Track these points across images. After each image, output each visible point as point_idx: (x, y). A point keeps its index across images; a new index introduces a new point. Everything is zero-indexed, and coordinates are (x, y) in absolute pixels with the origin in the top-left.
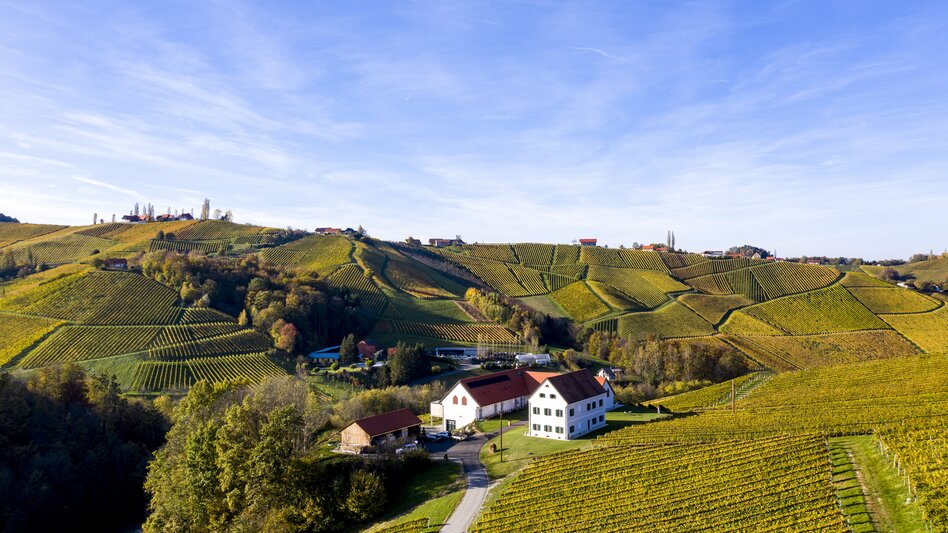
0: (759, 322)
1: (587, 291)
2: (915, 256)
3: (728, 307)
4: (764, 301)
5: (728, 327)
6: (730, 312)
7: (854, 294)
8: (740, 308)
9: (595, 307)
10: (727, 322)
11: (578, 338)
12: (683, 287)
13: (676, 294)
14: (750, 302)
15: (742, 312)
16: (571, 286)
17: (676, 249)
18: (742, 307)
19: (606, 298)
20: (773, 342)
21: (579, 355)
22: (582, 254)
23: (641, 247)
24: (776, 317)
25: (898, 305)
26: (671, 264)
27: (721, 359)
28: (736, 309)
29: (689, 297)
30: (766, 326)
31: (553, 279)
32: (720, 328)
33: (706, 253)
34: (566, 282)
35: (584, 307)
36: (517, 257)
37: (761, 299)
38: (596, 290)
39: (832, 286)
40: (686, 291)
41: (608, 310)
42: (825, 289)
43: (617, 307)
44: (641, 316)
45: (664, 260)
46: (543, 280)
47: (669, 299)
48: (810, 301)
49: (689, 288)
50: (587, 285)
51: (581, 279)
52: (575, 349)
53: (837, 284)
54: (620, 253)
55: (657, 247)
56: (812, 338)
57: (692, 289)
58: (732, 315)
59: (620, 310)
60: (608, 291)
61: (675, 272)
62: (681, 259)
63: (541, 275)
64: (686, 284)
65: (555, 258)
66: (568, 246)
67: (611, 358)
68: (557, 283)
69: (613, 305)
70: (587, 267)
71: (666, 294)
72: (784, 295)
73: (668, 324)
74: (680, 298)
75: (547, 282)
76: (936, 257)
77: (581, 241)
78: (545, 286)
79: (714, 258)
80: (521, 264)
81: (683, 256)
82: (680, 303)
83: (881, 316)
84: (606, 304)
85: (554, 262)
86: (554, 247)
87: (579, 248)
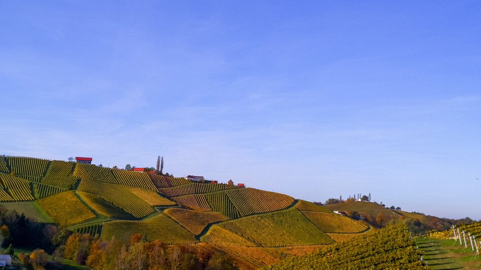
0: (234, 235)
1: (75, 199)
2: (330, 200)
3: (208, 221)
4: (237, 218)
5: (208, 238)
6: (210, 225)
7: (306, 216)
8: (218, 223)
9: (80, 213)
10: (208, 233)
11: (54, 239)
12: (168, 202)
13: (162, 208)
14: (226, 218)
15: (219, 226)
16: (60, 195)
17: (164, 172)
18: (219, 222)
19: (93, 206)
20: (249, 252)
21: (49, 259)
22: (76, 169)
23: (134, 168)
24: (248, 232)
25: (339, 227)
26: (159, 184)
27: (211, 262)
28: (215, 223)
29: (175, 211)
30: (241, 238)
31: (42, 188)
32: (201, 238)
33: (189, 176)
34: (54, 191)
35: (69, 213)
36: (9, 167)
37: (236, 216)
38: (85, 199)
39: (290, 209)
40: (170, 206)
41: (94, 216)
42: (285, 211)
43: (105, 214)
44: (127, 224)
45: (153, 181)
46: (32, 189)
47: (156, 211)
48: (274, 220)
49: (174, 203)
50: (76, 195)
51: (71, 189)
52: (46, 251)
53: (293, 208)
54: (113, 172)
55: (146, 170)
56: (280, 250)
57: (177, 205)
58: (212, 228)
59: (107, 217)
60: (96, 201)
61: (162, 191)
62: (167, 180)
63: (31, 184)
64: (172, 200)
65: (48, 171)
66: (63, 162)
67: (88, 261)
68: (46, 191)
69: (100, 212)
70: (79, 180)
71: (153, 207)
72: (253, 214)
73: (154, 232)
74: (166, 211)
75: (36, 191)
76: (344, 202)
77: (77, 158)
78: (33, 194)
79: (196, 182)
80: (12, 174)
81: (169, 178)
82: (165, 215)
83: (329, 234)
84: (93, 211)
85: (47, 175)
86: (49, 162)
87: (74, 164)
